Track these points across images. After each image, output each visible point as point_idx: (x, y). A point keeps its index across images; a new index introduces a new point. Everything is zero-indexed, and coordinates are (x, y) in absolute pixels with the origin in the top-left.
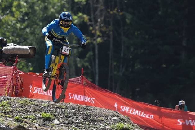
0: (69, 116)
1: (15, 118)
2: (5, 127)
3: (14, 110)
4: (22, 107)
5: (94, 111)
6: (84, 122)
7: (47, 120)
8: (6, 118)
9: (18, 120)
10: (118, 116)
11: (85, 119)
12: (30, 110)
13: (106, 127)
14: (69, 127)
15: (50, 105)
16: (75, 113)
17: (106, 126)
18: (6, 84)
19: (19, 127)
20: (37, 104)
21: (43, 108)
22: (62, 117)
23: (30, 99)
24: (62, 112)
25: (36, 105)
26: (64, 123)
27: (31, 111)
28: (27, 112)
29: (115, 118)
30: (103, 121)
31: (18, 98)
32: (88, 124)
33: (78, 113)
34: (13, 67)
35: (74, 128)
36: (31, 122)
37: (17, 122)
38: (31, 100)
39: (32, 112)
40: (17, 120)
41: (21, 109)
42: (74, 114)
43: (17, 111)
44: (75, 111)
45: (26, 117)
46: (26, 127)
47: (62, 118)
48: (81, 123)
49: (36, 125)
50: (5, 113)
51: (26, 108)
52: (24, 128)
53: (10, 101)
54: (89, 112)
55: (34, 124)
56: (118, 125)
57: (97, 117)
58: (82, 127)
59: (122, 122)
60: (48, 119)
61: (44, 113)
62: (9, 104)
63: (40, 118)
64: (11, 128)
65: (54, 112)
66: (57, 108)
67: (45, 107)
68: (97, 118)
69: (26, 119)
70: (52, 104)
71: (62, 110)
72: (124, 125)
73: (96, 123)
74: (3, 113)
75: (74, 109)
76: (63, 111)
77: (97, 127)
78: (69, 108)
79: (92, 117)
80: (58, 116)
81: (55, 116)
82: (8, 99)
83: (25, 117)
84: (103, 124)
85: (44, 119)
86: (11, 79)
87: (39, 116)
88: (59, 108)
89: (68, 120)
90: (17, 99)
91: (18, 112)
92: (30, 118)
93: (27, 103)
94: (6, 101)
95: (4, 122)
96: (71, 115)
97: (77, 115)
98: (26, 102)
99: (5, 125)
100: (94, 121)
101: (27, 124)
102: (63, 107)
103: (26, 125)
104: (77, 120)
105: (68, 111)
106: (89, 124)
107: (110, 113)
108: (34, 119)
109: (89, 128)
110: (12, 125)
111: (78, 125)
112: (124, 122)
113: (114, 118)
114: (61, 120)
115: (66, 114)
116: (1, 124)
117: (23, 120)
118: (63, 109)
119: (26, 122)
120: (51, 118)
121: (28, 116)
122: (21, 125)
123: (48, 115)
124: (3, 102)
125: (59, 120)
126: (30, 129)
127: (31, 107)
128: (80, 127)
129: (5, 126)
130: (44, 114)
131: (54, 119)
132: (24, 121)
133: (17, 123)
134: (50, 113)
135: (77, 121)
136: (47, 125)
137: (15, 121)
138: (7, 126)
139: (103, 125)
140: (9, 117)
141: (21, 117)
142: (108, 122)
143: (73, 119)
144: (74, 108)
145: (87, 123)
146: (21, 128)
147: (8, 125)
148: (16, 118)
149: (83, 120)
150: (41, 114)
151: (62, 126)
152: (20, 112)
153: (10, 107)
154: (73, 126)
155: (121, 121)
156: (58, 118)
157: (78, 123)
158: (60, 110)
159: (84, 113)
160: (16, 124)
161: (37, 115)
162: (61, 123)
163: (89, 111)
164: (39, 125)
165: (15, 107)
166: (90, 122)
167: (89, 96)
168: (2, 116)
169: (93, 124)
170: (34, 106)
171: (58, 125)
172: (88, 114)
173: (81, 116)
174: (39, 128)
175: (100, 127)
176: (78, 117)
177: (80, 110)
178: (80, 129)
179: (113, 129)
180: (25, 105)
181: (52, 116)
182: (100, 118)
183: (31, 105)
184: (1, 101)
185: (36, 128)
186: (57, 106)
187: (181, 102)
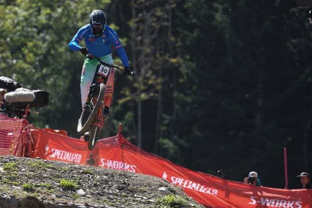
0: (99, 184)
1: (23, 186)
2: (10, 198)
3: (22, 175)
4: (33, 171)
5: (133, 178)
6: (119, 194)
7: (68, 190)
8: (11, 186)
9: (28, 188)
10: (166, 186)
11: (121, 190)
12: (45, 176)
13: (150, 200)
14: (98, 199)
15: (72, 169)
16: (107, 181)
17: (150, 198)
18: (13, 143)
19: (29, 198)
20: (55, 167)
21: (63, 173)
22: (89, 186)
23: (45, 160)
24: (90, 179)
25: (53, 168)
27: (46, 177)
28: (41, 178)
29: (163, 189)
30: (146, 191)
31: (28, 158)
32: (125, 196)
33: (111, 181)
34: (22, 120)
35: (105, 201)
36: (45, 191)
37: (27, 191)
38: (46, 162)
39: (48, 178)
40: (26, 189)
41: (32, 173)
43: (27, 176)
44: (107, 177)
45: (39, 184)
46: (39, 198)
47: (90, 187)
48: (116, 194)
49: (54, 196)
50: (11, 179)
51: (39, 172)
52: (36, 199)
53: (17, 163)
54: (127, 179)
55: (50, 195)
56: (166, 197)
57: (138, 186)
58: (117, 199)
60: (70, 188)
61: (64, 180)
62: (16, 167)
63: (59, 186)
64: (18, 200)
65: (79, 178)
66: (83, 173)
67: (66, 171)
68: (138, 188)
69: (39, 188)
70: (76, 168)
71: (89, 176)
72: (175, 198)
73: (135, 195)
74: (7, 178)
75: (107, 175)
77: (137, 201)
78: (99, 173)
79: (130, 187)
81: (79, 183)
82: (14, 160)
84: (146, 197)
85: (64, 187)
86: (20, 136)
87: (58, 184)
88: (86, 174)
89: (97, 190)
90: (27, 160)
91: (29, 178)
92: (44, 186)
93: (41, 166)
94: (12, 162)
95: (8, 191)
96: (102, 184)
97: (110, 183)
98: (40, 164)
99: (10, 195)
100: (133, 191)
101: (41, 195)
102: (91, 172)
103: (39, 196)
104: (111, 191)
105: (98, 177)
106: (127, 197)
107: (155, 181)
108: (50, 188)
109: (126, 201)
110: (19, 196)
111: (111, 196)
112: (174, 193)
113: (161, 189)
114: (87, 190)
115: (95, 182)
116: (5, 193)
117: (34, 188)
118: (91, 174)
119: (39, 192)
120: (73, 187)
121: (43, 184)
122: (32, 195)
123: (69, 182)
124: (7, 164)
125: (84, 190)
126: (44, 201)
127: (46, 172)
128: (114, 200)
129: (11, 196)
130: (64, 182)
131: (78, 189)
132: (36, 191)
133: (27, 193)
134: (72, 180)
135: (110, 191)
136: (69, 197)
137: (24, 190)
138: (13, 197)
139: (146, 198)
140: (16, 185)
141: (32, 185)
142: (153, 194)
143: (104, 188)
145: (124, 194)
146: (33, 200)
147: (14, 196)
148: (25, 186)
149: (118, 191)
150: (59, 182)
151: (88, 197)
152: (31, 178)
153: (17, 171)
154: (104, 198)
155: (170, 192)
156: (83, 187)
157: (111, 194)
158: (87, 176)
159: (120, 181)
160: (26, 194)
161: (55, 183)
162: (87, 194)
164: (57, 196)
165: (23, 171)
166: (128, 193)
167: (128, 163)
168: (5, 183)
169: (132, 196)
170: (51, 170)
171: (84, 196)
172: (125, 182)
173: (116, 185)
174: (57, 200)
175: (142, 201)
176: (110, 187)
177: (114, 176)
178: (113, 202)
179: (159, 203)
180: (39, 168)
181: (75, 185)
182: (142, 188)
183: (46, 168)
184: (5, 162)
185: (53, 200)
186: (82, 171)
187: (252, 174)
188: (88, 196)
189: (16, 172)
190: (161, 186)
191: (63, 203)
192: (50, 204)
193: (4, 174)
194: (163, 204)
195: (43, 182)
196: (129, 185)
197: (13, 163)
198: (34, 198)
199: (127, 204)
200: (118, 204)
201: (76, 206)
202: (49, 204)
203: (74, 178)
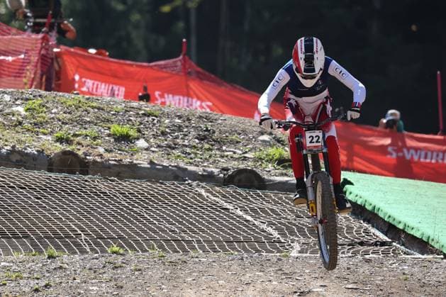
0: (169, 131)
1: (56, 135)
2: (36, 153)
3: (53, 118)
4: (70, 113)
5: (220, 122)
6: (200, 146)
7: (122, 140)
8: (37, 135)
9: (63, 139)
10: (271, 134)
11: (202, 140)
12: (88, 119)
13: (246, 155)
14: (168, 154)
15: (128, 109)
16: (180, 126)
17: (246, 152)
18: (28, 70)
19: (65, 153)
20: (102, 106)
21: (113, 114)
22: (153, 135)
23: (87, 97)
24: (154, 124)
25: (99, 109)
26: (159, 146)
27: (89, 122)
28: (82, 123)
29: (266, 137)
30: (240, 142)
31: (61, 94)
32: (209, 149)
33: (187, 127)
35: (179, 156)
36: (88, 143)
37: (61, 143)
38: (88, 99)
39: (92, 122)
40: (60, 140)
41: (69, 116)
42: (180, 128)
43: (60, 120)
44: (180, 121)
45: (80, 133)
46: (80, 153)
47: (155, 136)
48: (194, 146)
49: (101, 150)
50: (35, 124)
51: (79, 114)
52: (76, 155)
53: (45, 100)
54: (210, 124)
55: (96, 148)
56: (271, 151)
57: (227, 134)
58: (196, 154)
59: (280, 145)
60: (125, 138)
61: (116, 126)
62: (44, 106)
63: (109, 135)
64: (48, 156)
65: (138, 124)
66: (144, 114)
67: (118, 112)
68: (227, 136)
69: (78, 138)
70: (133, 108)
71: (154, 120)
72: (284, 152)
73: (224, 148)
74: (31, 124)
75: (180, 117)
76: (155, 122)
77: (227, 156)
78: (168, 116)
79: (216, 135)
80: (146, 133)
81: (139, 131)
82: (40, 96)
83: (77, 133)
84: (240, 150)
85: (116, 137)
86: (38, 60)
87: (106, 131)
88: (148, 116)
89: (166, 140)
90: (60, 96)
91: (63, 123)
92: (87, 136)
93: (81, 105)
94: (37, 100)
95: (33, 143)
96: (174, 131)
97: (185, 130)
98: (80, 102)
99: (37, 149)
100: (220, 142)
101: (82, 148)
102: (157, 113)
103: (79, 150)
104: (186, 141)
105: (167, 121)
106: (211, 150)
107: (253, 126)
108: (95, 138)
109: (210, 157)
110: (49, 149)
111: (188, 150)
112: (283, 145)
113: (262, 138)
114: (152, 140)
115: (162, 129)
116: (28, 146)
117: (72, 138)
118: (157, 117)
119: (79, 144)
120: (130, 136)
121: (84, 132)
122: (68, 149)
123: (125, 129)
124: (30, 102)
125: (147, 141)
126: (88, 157)
127: (88, 113)
128: (193, 156)
129: (37, 151)
130: (116, 128)
131: (138, 139)
132: (75, 142)
133: (61, 146)
134: (128, 125)
135: (186, 143)
136: (123, 151)
137: (57, 141)
138: (41, 152)
139: (240, 152)
140: (45, 134)
141: (69, 134)
142: (250, 146)
143: (177, 137)
144: (178, 116)
145: (207, 146)
146: (70, 156)
147: (43, 150)
148: (59, 135)
149: (197, 141)
150: (109, 128)
151: (153, 152)
152: (67, 124)
153: (45, 113)
154: (177, 152)
155: (276, 142)
156: (145, 136)
157: (186, 146)
158: (150, 119)
159: (201, 127)
160: (60, 148)
161: (102, 130)
162: (151, 147)
163: (211, 122)
164: (106, 150)
165: (55, 113)
166: (212, 145)
167: (199, 98)
168: (28, 130)
169: (218, 149)
170: (96, 110)
171: (147, 149)
172: (207, 128)
173: (194, 133)
174: (107, 156)
175: (235, 156)
176: (186, 135)
177: (190, 120)
178: (191, 159)
179: (261, 159)
180: (77, 108)
181: (133, 133)
182: (234, 137)
183: (89, 108)
184: (27, 100)
185: (101, 155)
186: (143, 112)
187: (392, 114)
188: (153, 149)
189: (44, 115)
190: (262, 133)
191: (115, 160)
192: (97, 162)
193: (25, 118)
194: (267, 161)
195: (85, 129)
196: (214, 132)
197: (39, 101)
198: (71, 153)
199: (211, 161)
200: (198, 162)
201: (136, 164)
202: (95, 162)
203: (130, 122)
